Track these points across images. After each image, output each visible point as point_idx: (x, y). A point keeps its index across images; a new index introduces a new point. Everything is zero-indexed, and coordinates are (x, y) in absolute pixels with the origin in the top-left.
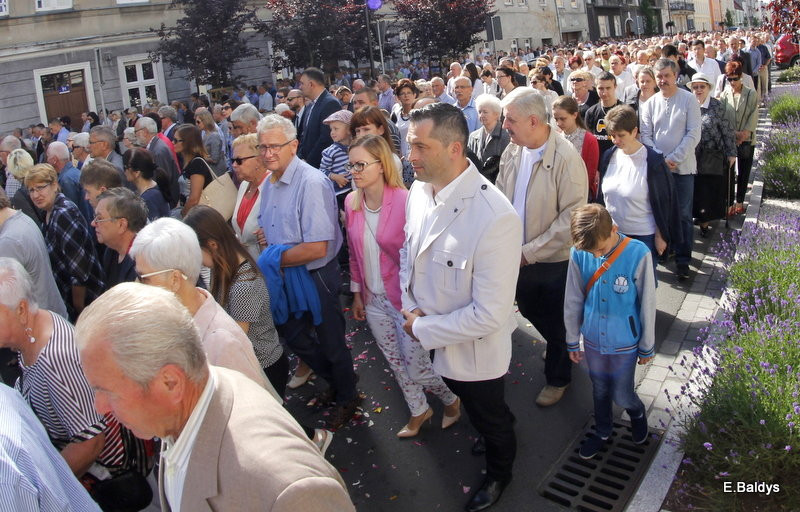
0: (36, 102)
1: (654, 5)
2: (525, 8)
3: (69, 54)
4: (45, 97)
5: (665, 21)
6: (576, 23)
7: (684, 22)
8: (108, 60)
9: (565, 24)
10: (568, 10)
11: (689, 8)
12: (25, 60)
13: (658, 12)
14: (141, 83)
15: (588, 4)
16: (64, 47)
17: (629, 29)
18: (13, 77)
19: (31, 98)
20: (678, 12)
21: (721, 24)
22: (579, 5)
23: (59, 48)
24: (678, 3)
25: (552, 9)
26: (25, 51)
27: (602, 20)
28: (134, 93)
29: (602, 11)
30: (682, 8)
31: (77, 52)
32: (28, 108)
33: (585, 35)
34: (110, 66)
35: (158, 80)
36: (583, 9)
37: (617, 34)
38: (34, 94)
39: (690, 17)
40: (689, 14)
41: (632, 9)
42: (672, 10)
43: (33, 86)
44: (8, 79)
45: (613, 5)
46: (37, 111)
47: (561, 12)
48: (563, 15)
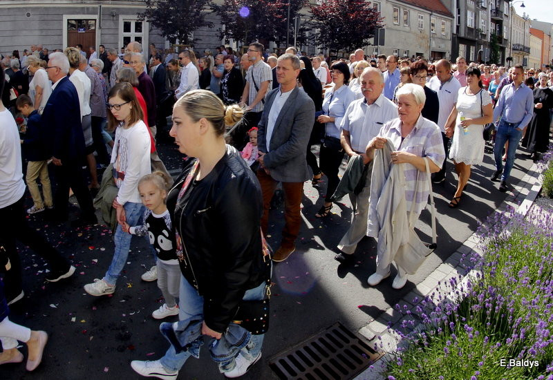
0: (62, 35)
1: (501, 43)
2: (407, 29)
3: (88, 8)
4: (68, 33)
5: (507, 56)
6: (443, 46)
7: (521, 60)
8: (113, 16)
9: (435, 46)
10: (439, 35)
11: (526, 50)
12: (59, 8)
13: (503, 49)
14: (133, 34)
15: (453, 34)
16: (85, 3)
17: (480, 58)
18: (50, 17)
19: (58, 33)
20: (517, 52)
21: (547, 66)
22: (447, 34)
23: (82, 3)
24: (519, 45)
25: (427, 33)
26: (59, 2)
27: (462, 47)
28: (127, 40)
29: (462, 40)
30: (521, 50)
31: (93, 8)
32: (56, 38)
33: (448, 55)
34: (113, 20)
35: (144, 34)
36: (449, 37)
37: (471, 59)
38: (61, 30)
39: (525, 57)
40: (525, 54)
41: (485, 44)
42: (514, 49)
43: (62, 25)
44: (46, 17)
45: (471, 38)
46: (61, 41)
47: (433, 36)
48: (434, 38)
